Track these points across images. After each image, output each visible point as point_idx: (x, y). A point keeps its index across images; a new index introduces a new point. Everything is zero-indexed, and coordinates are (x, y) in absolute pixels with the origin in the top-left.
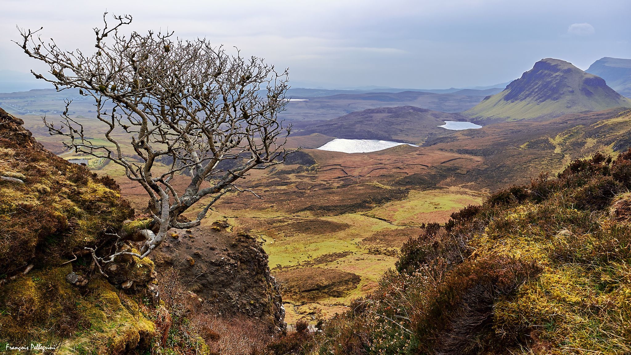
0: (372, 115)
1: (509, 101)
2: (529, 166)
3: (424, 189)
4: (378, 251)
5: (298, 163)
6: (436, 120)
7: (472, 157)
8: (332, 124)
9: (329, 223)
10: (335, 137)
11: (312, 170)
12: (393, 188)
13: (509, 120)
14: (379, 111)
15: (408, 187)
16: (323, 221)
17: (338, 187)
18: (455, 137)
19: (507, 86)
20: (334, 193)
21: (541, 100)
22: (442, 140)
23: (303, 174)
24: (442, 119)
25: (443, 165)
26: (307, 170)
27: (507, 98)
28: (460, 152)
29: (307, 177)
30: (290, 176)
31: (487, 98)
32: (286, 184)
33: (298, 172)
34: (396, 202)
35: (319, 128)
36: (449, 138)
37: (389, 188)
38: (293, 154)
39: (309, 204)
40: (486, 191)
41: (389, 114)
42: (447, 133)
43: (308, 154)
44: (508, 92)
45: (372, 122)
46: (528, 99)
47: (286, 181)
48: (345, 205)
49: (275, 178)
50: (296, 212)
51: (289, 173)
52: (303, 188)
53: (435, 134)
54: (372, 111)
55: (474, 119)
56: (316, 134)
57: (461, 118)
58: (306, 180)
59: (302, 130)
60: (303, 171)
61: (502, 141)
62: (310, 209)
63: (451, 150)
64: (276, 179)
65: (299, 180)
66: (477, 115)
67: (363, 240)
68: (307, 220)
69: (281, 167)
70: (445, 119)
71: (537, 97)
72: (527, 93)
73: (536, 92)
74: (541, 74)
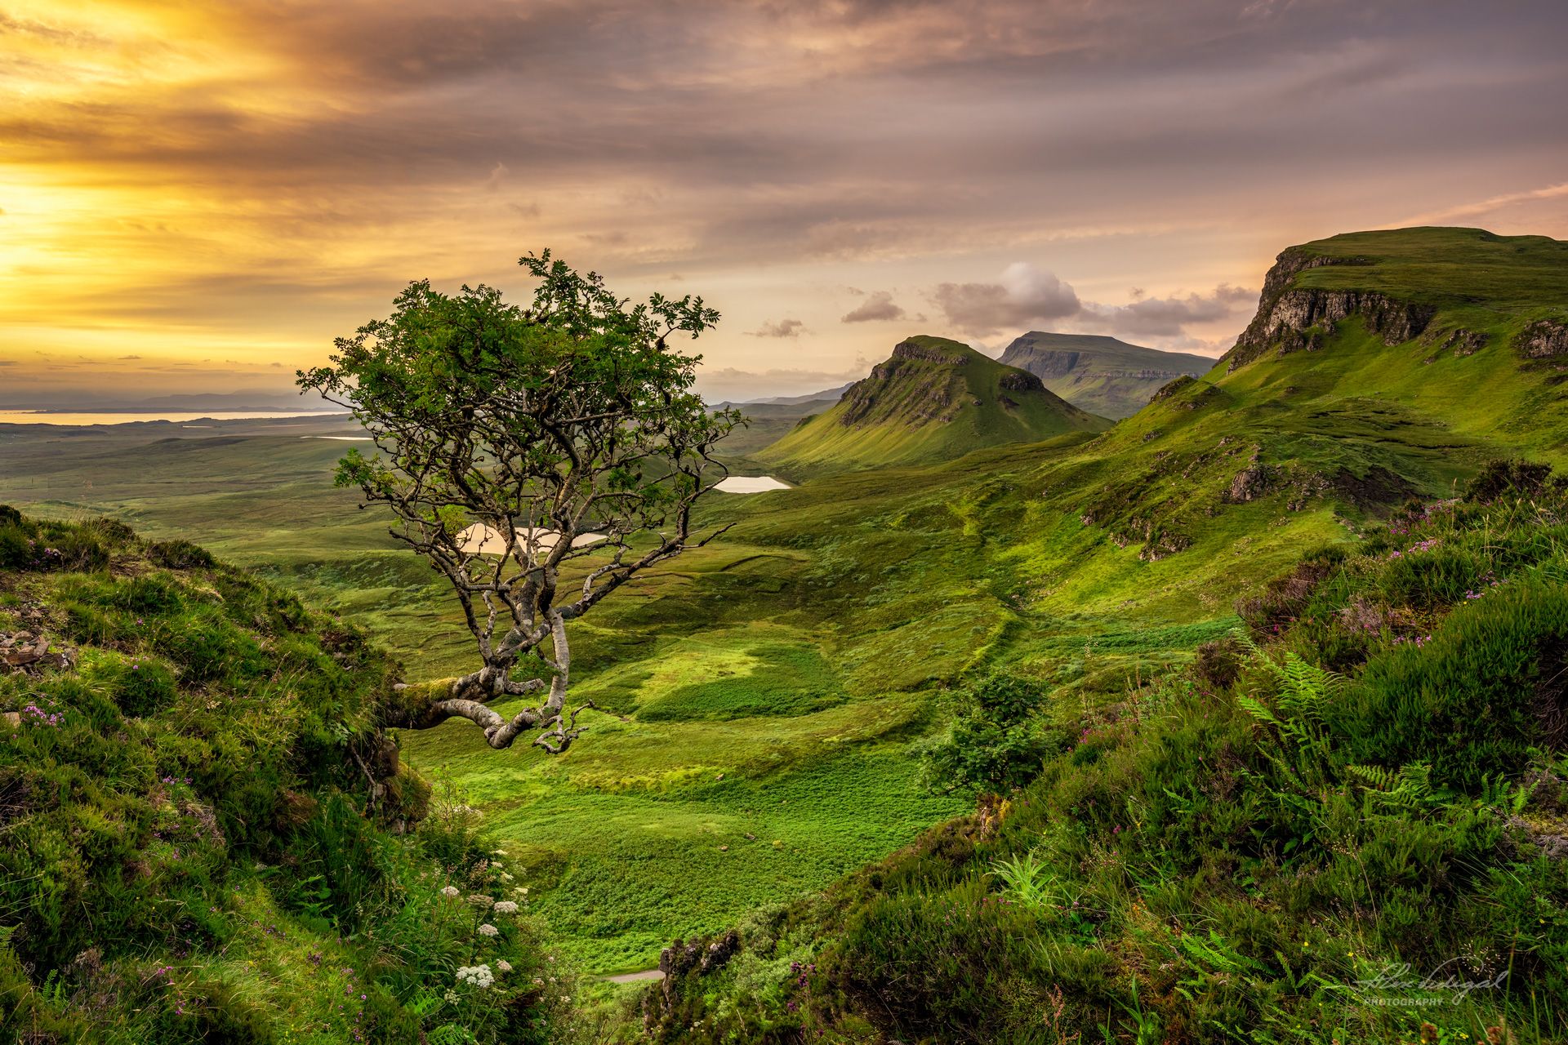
1: (852, 427)
2: (913, 567)
3: (691, 631)
5: (390, 583)
7: (789, 553)
11: (427, 598)
12: (621, 632)
13: (857, 467)
15: (653, 628)
18: (746, 509)
19: (844, 396)
21: (917, 422)
22: (717, 517)
23: (405, 609)
25: (726, 572)
26: (413, 600)
27: (849, 420)
28: (758, 542)
29: (414, 616)
30: (373, 616)
31: (807, 421)
33: (391, 607)
34: (630, 666)
36: (734, 511)
37: (609, 632)
38: (376, 564)
42: (726, 502)
43: (411, 562)
44: (846, 407)
46: (890, 422)
51: (370, 607)
52: (405, 644)
55: (780, 468)
57: (754, 467)
58: (412, 625)
60: (404, 602)
61: (849, 513)
63: (743, 539)
65: (395, 626)
66: (788, 460)
69: (351, 595)
70: (723, 472)
71: (907, 417)
72: (886, 408)
73: (906, 406)
74: (909, 369)
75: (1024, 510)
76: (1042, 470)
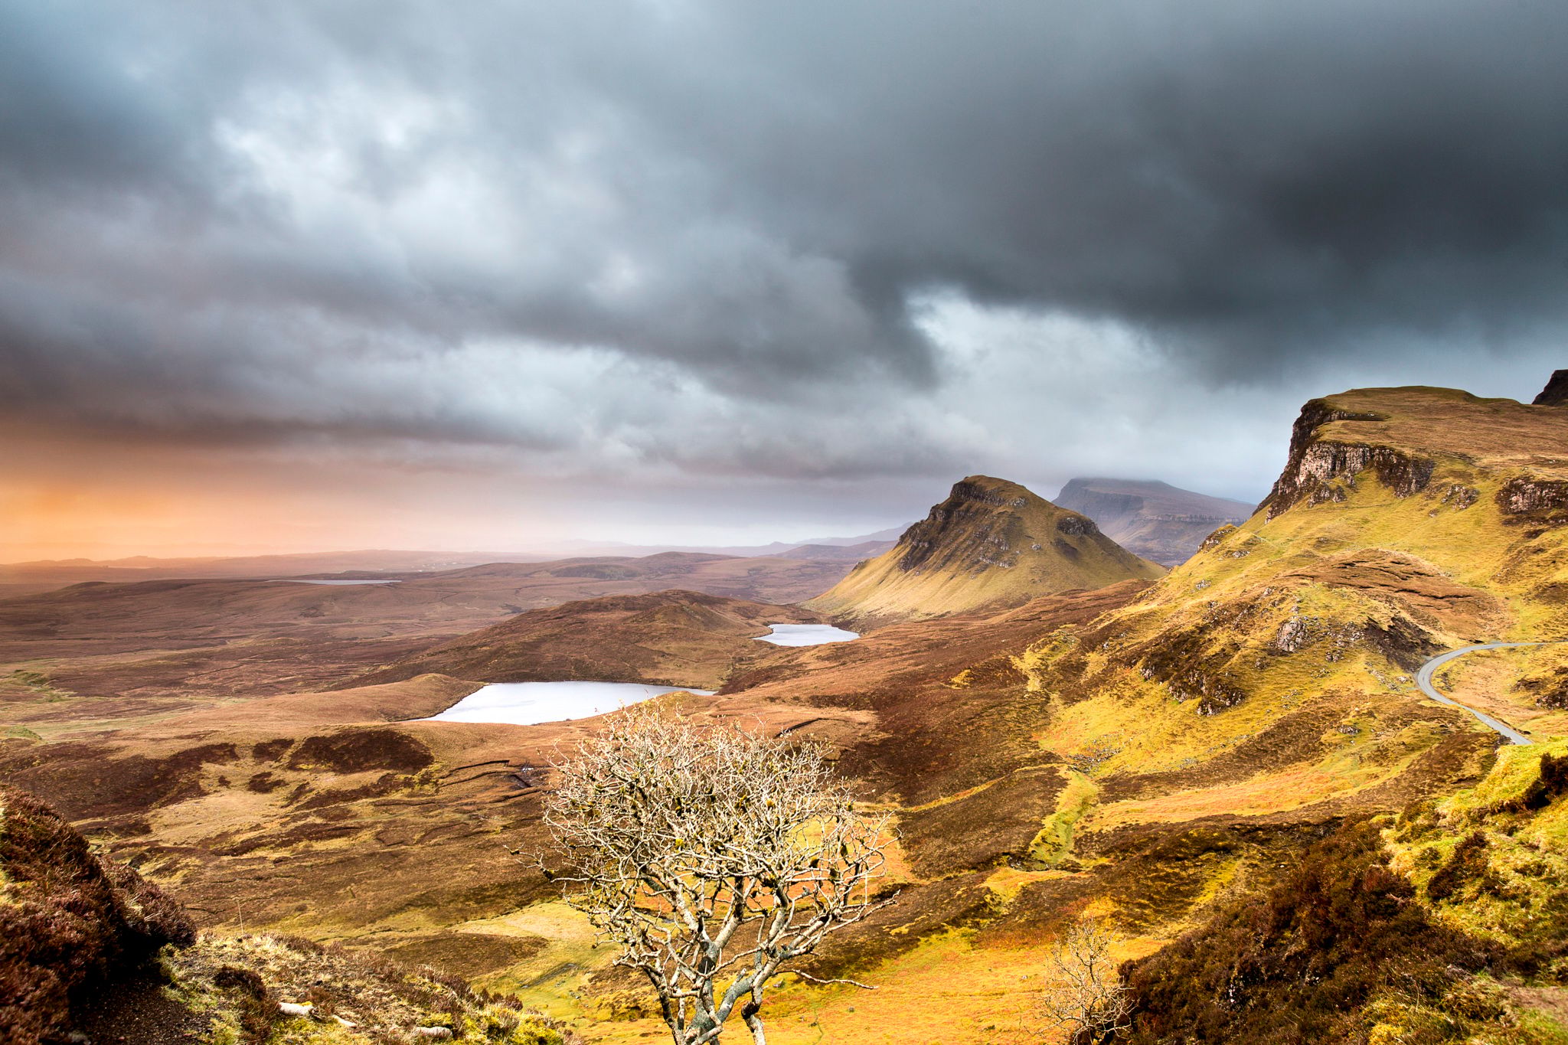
0: (584, 616)
1: (912, 571)
2: (979, 727)
4: (637, 1008)
5: (380, 765)
6: (748, 624)
7: (848, 714)
8: (474, 647)
9: (487, 940)
10: (485, 680)
11: (424, 781)
13: (915, 617)
14: (600, 607)
16: (468, 938)
17: (505, 827)
18: (801, 665)
19: (903, 538)
20: (495, 845)
21: (977, 567)
22: (769, 675)
23: (396, 796)
24: (762, 620)
26: (408, 783)
27: (907, 564)
28: (818, 701)
29: (409, 804)
30: (355, 806)
31: (862, 566)
32: (344, 832)
33: (380, 794)
35: (435, 658)
36: (787, 667)
38: (362, 742)
39: (421, 889)
40: (893, 800)
41: (630, 614)
42: (777, 656)
43: (408, 737)
44: (904, 550)
45: (584, 636)
46: (951, 566)
47: (342, 824)
48: (529, 880)
49: (307, 816)
50: (381, 918)
51: (353, 796)
52: (397, 839)
53: (750, 659)
54: (584, 607)
55: (837, 617)
56: (430, 675)
57: (807, 616)
58: (408, 815)
59: (384, 668)
60: (396, 787)
61: (911, 668)
62: (425, 902)
63: (796, 698)
64: (311, 820)
65: (385, 817)
66: (845, 607)
67: (590, 981)
68: (416, 938)
69: (328, 781)
70: (770, 619)
71: (968, 562)
72: (947, 552)
73: (966, 549)
74: (967, 510)
75: (1085, 664)
76: (1102, 620)
